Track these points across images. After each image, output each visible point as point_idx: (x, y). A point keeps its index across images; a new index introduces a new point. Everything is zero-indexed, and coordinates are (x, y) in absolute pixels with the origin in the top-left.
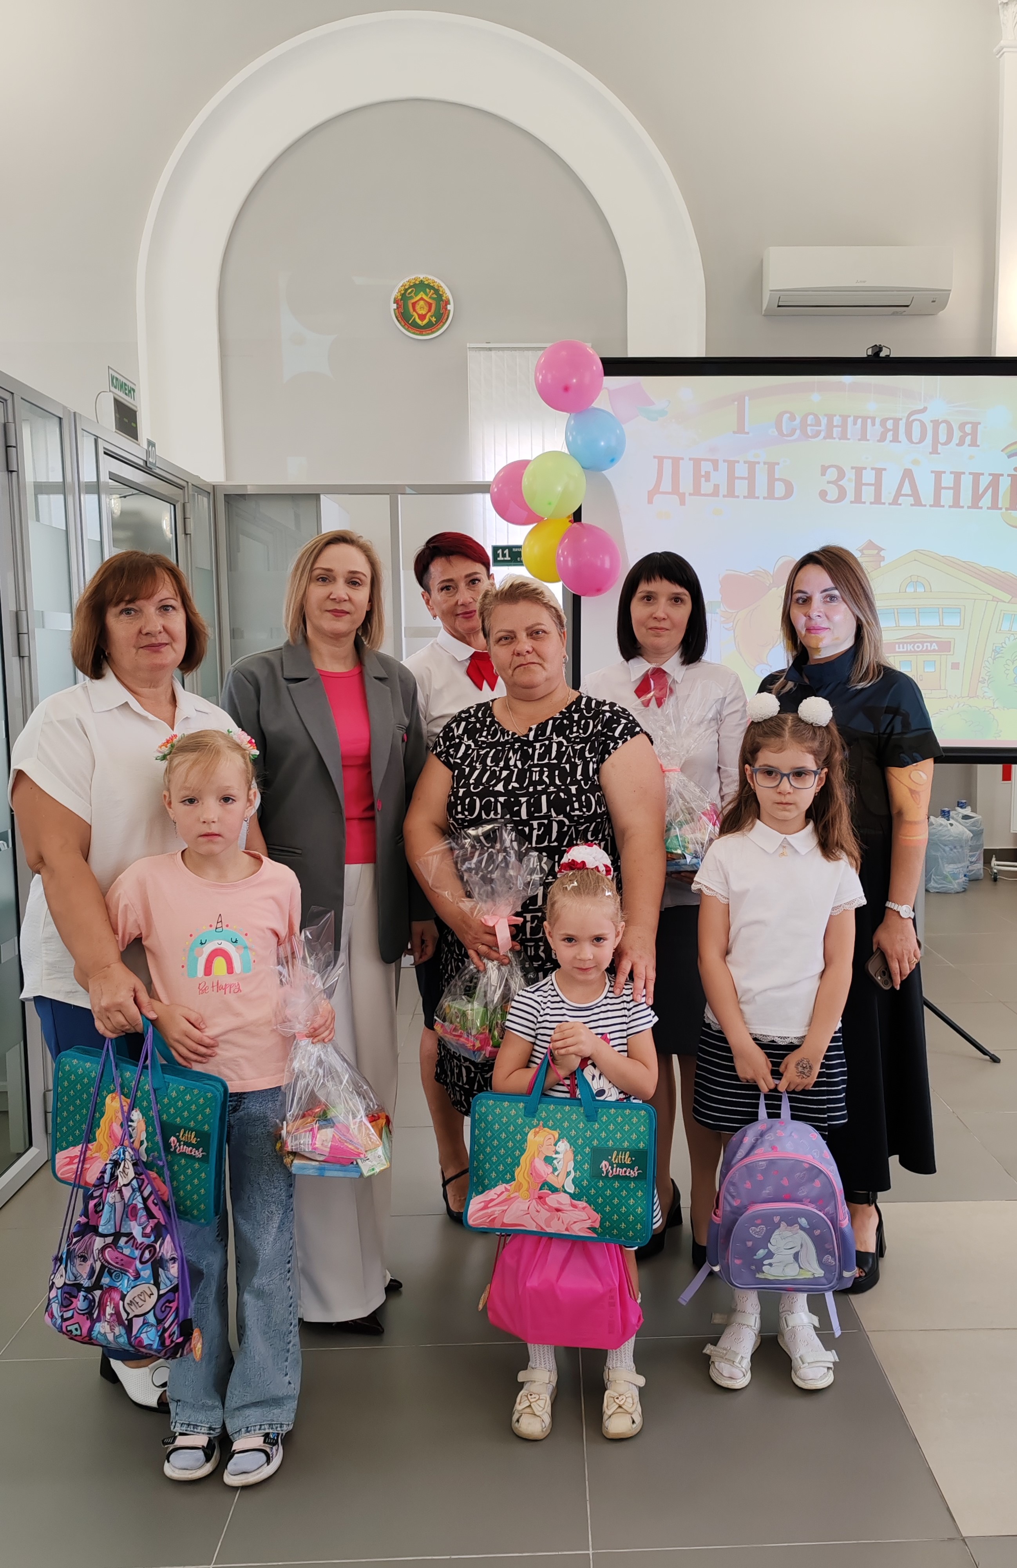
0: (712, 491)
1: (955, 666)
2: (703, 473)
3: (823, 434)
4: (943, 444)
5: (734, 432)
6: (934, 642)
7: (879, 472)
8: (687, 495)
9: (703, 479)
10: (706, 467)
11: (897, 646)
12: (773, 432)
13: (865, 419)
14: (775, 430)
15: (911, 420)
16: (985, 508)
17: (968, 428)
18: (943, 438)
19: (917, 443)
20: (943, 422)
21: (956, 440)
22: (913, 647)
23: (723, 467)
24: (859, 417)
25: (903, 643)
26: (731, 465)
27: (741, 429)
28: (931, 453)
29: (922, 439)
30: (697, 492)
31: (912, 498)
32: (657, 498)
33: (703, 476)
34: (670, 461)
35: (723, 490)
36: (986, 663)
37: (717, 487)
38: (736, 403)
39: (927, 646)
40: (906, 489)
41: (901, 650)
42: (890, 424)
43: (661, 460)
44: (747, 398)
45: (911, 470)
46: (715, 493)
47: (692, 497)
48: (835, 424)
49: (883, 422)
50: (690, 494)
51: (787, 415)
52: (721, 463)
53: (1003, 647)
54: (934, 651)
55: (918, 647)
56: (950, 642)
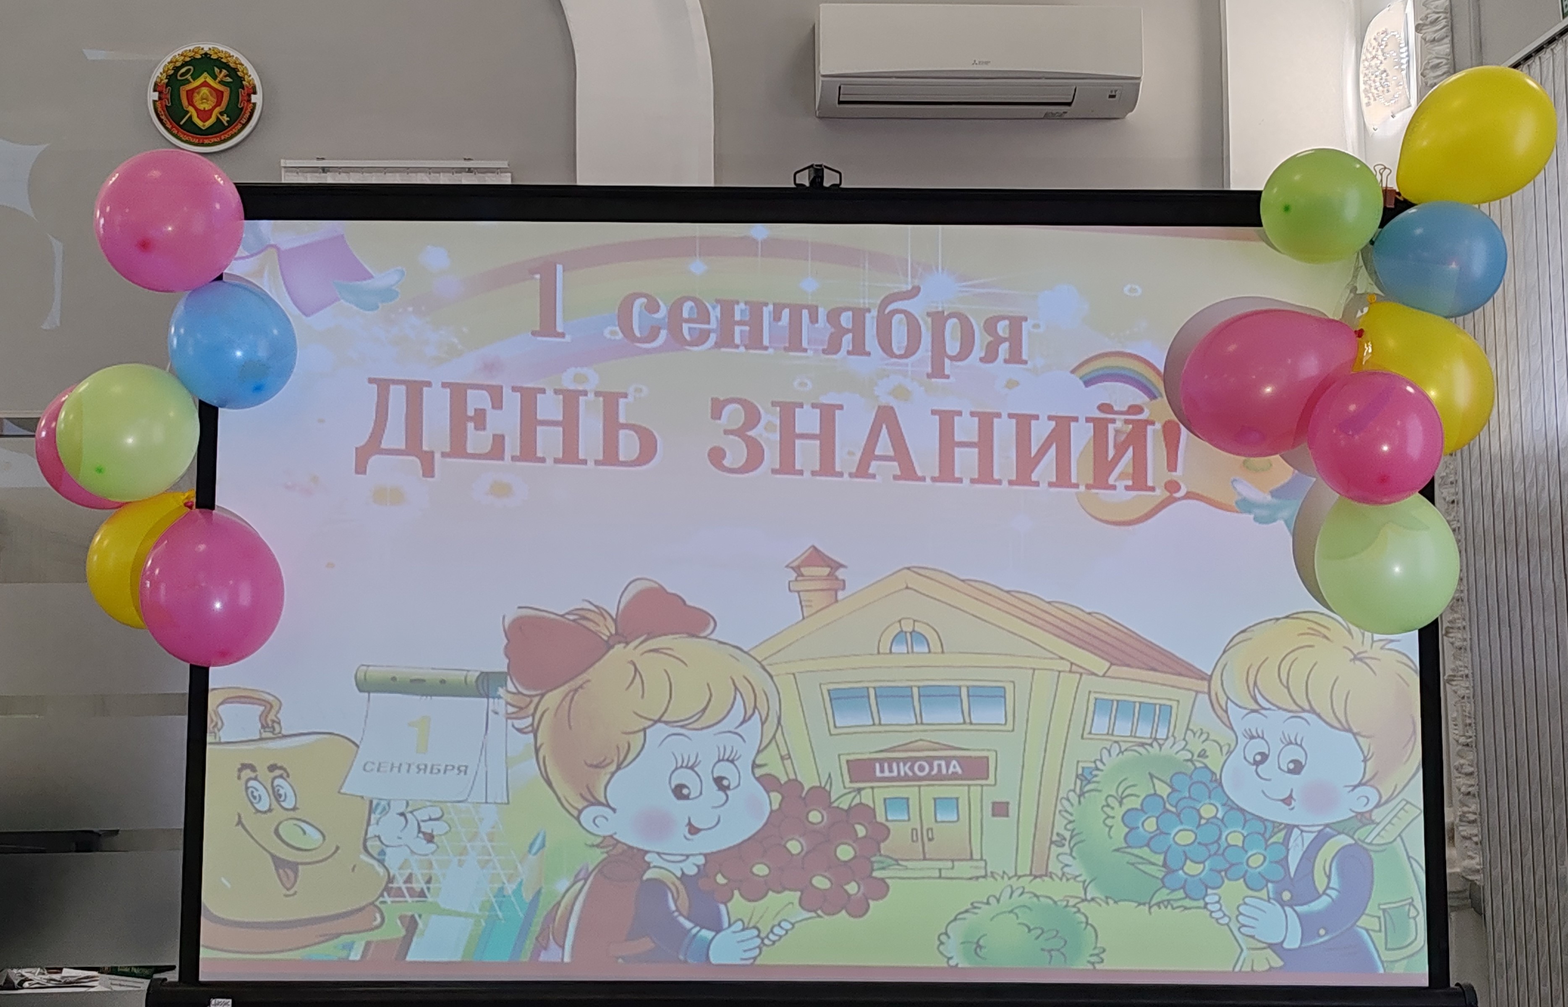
0: (489, 448)
1: (1000, 809)
2: (471, 413)
3: (713, 337)
4: (952, 358)
5: (534, 333)
6: (954, 758)
7: (828, 413)
8: (437, 456)
9: (471, 426)
10: (477, 400)
11: (878, 766)
12: (613, 333)
13: (796, 311)
14: (617, 329)
15: (887, 311)
16: (1044, 485)
17: (1002, 328)
18: (953, 347)
19: (901, 357)
20: (951, 315)
21: (978, 351)
22: (911, 768)
23: (512, 401)
24: (785, 306)
25: (890, 761)
26: (529, 397)
27: (547, 327)
28: (929, 376)
29: (911, 349)
30: (458, 448)
31: (896, 464)
32: (375, 461)
33: (471, 419)
34: (403, 388)
35: (512, 446)
36: (1065, 802)
37: (499, 440)
38: (538, 276)
39: (939, 766)
40: (884, 446)
41: (887, 774)
42: (846, 320)
43: (383, 385)
44: (559, 268)
45: (892, 408)
46: (497, 450)
47: (449, 460)
48: (737, 317)
49: (834, 316)
50: (444, 455)
51: (640, 302)
52: (507, 391)
53: (1097, 769)
54: (954, 776)
55: (921, 768)
56: (987, 758)
